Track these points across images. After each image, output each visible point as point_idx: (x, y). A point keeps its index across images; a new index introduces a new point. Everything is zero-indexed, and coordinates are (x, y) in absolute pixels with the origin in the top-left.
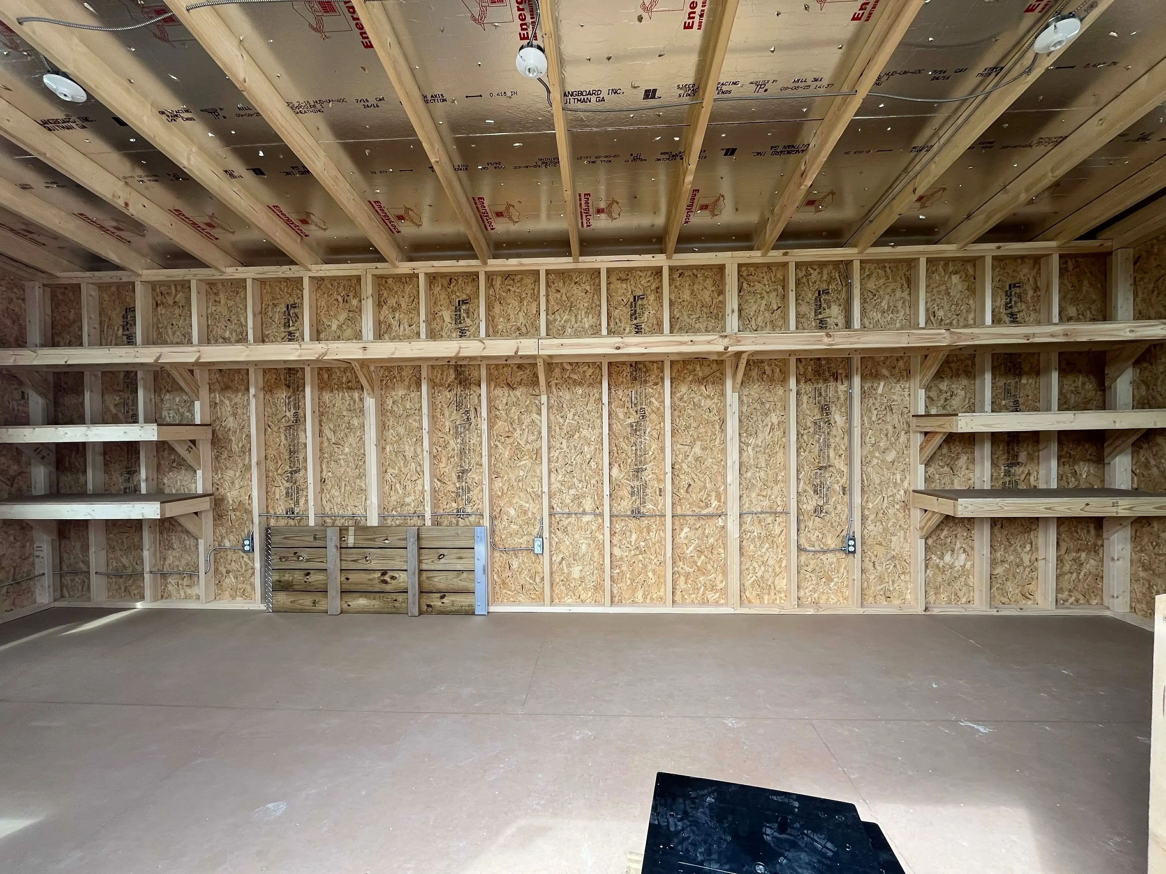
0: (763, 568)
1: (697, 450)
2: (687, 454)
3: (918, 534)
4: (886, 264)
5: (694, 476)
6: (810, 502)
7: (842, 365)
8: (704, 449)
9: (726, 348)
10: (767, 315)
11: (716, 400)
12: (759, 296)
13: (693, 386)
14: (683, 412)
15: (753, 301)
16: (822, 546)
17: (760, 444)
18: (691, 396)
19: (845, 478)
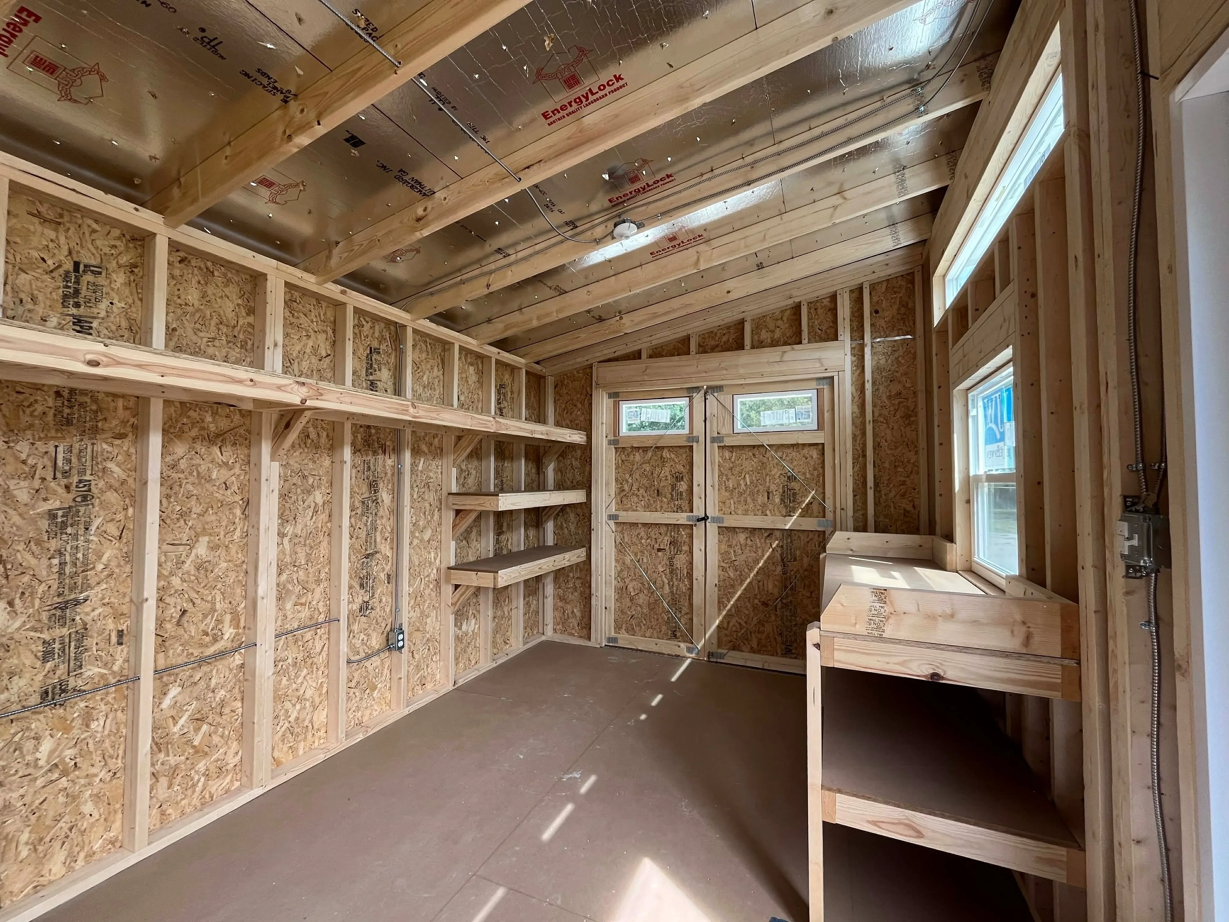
0: (298, 707)
1: (201, 550)
2: (182, 559)
3: (450, 610)
4: (428, 340)
5: (194, 595)
6: (356, 600)
7: (390, 437)
8: (213, 548)
9: (303, 401)
10: (313, 361)
11: (237, 471)
12: (304, 333)
13: (198, 446)
14: (176, 488)
15: (297, 337)
16: (366, 651)
17: (299, 532)
18: (194, 462)
19: (390, 564)
